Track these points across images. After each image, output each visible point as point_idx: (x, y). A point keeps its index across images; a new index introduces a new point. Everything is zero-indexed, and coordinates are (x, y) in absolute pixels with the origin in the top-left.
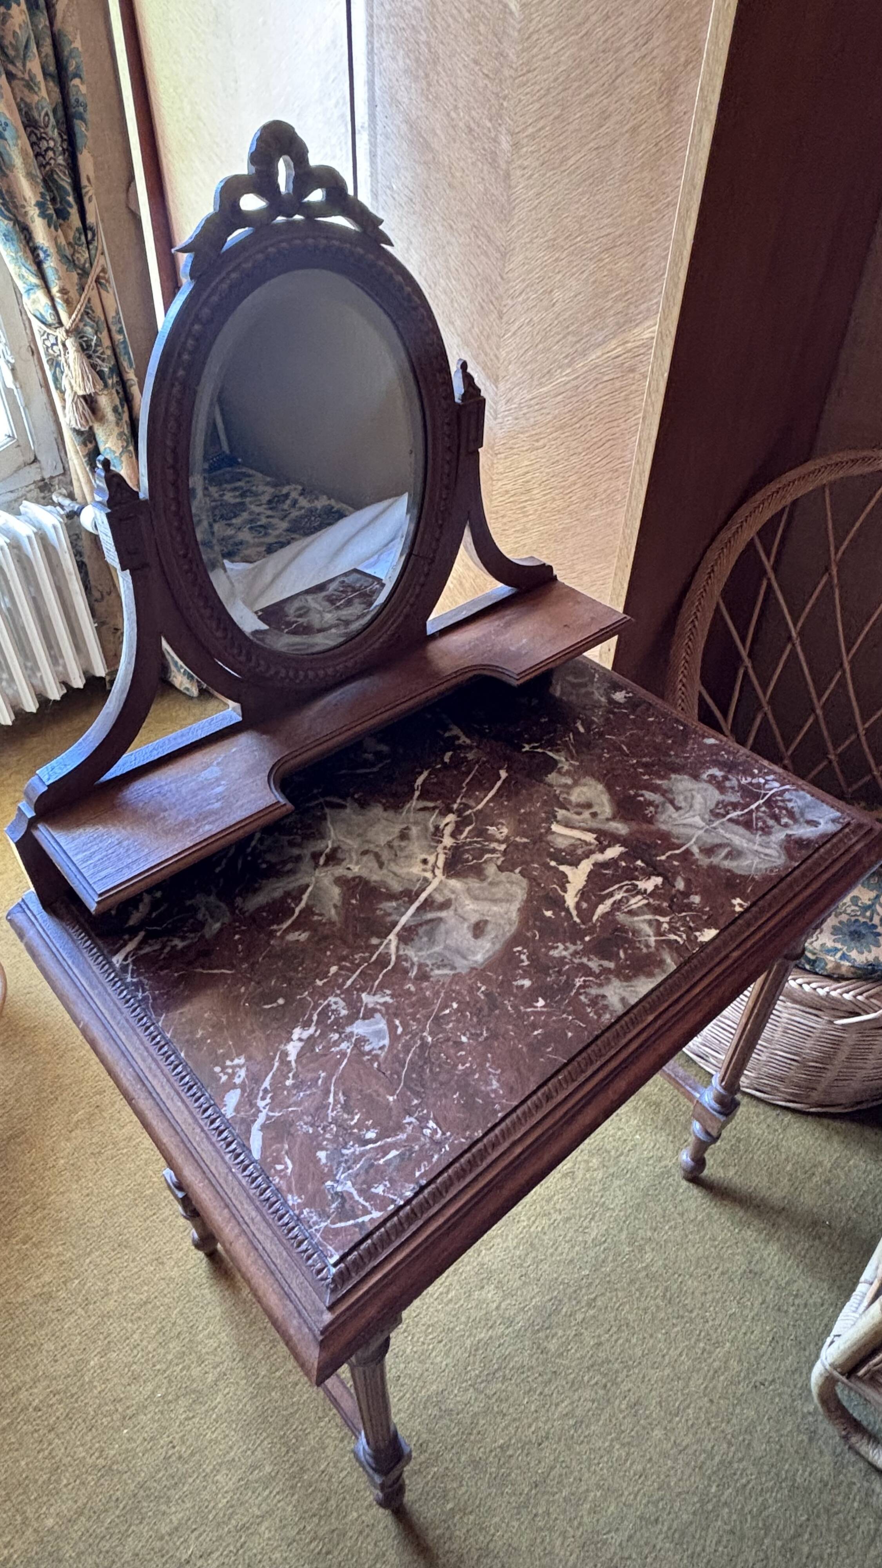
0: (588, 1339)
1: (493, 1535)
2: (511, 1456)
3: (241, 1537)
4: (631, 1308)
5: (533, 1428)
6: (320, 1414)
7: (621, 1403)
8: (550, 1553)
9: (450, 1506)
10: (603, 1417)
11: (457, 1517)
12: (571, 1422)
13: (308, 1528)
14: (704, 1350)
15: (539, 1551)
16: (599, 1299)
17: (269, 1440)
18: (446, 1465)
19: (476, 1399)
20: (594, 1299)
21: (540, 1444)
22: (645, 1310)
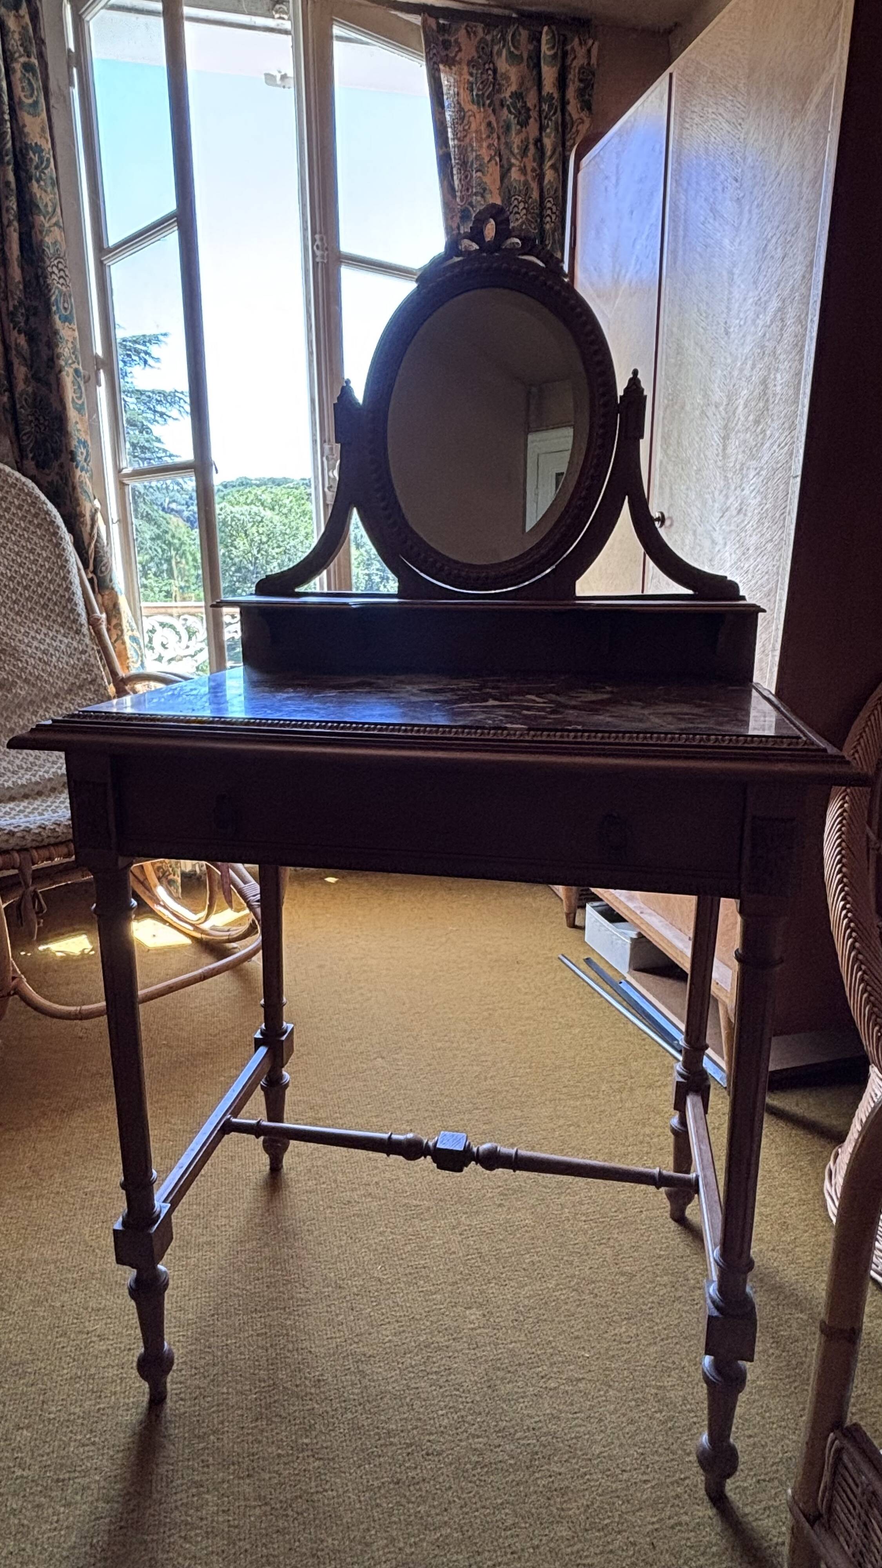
0: (546, 1405)
1: (326, 1491)
2: (391, 1444)
3: (134, 1343)
4: (616, 1410)
5: (432, 1438)
6: (259, 1308)
7: (541, 1478)
8: (367, 1545)
9: (306, 1441)
10: (512, 1477)
11: (306, 1454)
12: (475, 1459)
13: (183, 1372)
14: (677, 1496)
15: (356, 1534)
16: (584, 1382)
17: (208, 1300)
18: (329, 1409)
19: (396, 1380)
20: (579, 1380)
21: (428, 1454)
22: (632, 1422)
